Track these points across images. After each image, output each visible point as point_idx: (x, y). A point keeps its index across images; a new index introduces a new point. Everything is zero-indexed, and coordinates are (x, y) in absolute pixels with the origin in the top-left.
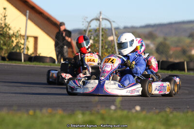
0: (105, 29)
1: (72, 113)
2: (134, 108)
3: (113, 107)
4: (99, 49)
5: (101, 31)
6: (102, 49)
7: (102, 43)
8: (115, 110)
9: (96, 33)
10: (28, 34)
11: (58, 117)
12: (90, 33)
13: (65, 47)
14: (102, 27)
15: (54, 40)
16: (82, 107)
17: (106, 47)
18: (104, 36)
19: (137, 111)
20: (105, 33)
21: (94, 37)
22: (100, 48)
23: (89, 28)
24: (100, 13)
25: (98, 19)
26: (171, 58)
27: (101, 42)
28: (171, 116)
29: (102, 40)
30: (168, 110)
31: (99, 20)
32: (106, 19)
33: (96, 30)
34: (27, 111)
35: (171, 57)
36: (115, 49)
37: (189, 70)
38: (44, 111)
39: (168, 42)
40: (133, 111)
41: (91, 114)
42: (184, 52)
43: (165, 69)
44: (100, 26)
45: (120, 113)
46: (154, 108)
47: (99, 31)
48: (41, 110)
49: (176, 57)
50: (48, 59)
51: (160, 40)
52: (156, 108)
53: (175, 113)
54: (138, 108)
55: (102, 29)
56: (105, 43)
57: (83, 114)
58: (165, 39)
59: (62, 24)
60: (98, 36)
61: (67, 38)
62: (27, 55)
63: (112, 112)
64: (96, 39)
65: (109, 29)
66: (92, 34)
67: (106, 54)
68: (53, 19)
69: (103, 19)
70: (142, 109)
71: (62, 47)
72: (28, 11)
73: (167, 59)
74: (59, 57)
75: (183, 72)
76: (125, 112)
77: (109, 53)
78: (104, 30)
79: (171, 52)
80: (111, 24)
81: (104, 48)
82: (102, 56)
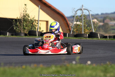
0: (86, 16)
5: (83, 17)
6: (84, 27)
7: (84, 24)
10: (40, 19)
12: (77, 18)
14: (83, 14)
17: (86, 26)
18: (85, 19)
21: (79, 20)
22: (83, 26)
23: (76, 15)
24: (82, 6)
29: (84, 22)
31: (82, 10)
32: (86, 9)
36: (92, 27)
47: (82, 16)
60: (81, 19)
62: (40, 32)
67: (86, 30)
69: (84, 9)
77: (88, 29)
78: (85, 16)
80: (89, 12)
81: (85, 27)
82: (84, 31)
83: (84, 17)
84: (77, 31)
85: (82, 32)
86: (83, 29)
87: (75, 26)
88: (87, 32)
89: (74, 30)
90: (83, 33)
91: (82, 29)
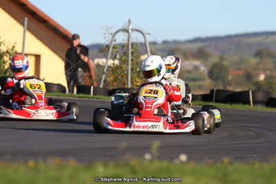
0: (137, 45)
1: (89, 165)
2: (178, 156)
3: (148, 157)
4: (128, 72)
5: (130, 47)
6: (132, 73)
7: (132, 64)
8: (151, 161)
9: (124, 51)
10: (26, 51)
11: (69, 170)
12: (115, 50)
13: (80, 69)
14: (131, 41)
15: (63, 59)
16: (104, 156)
17: (138, 70)
18: (135, 54)
19: (182, 162)
20: (136, 50)
21: (120, 55)
22: (130, 70)
23: (114, 43)
24: (129, 22)
25: (126, 31)
26: (230, 86)
27: (130, 62)
28: (230, 169)
29: (132, 60)
30: (226, 160)
32: (137, 30)
33: (123, 46)
34: (26, 161)
35: (229, 84)
37: (255, 102)
38: (50, 161)
39: (225, 63)
40: (177, 162)
41: (117, 166)
42: (249, 77)
43: (221, 102)
44: (128, 40)
45: (157, 164)
46: (207, 158)
47: (128, 47)
48: (45, 160)
49: (238, 85)
50: (55, 87)
51: (214, 59)
52: (209, 158)
53: (236, 165)
54: (183, 158)
55: (132, 44)
56: (137, 63)
57: (106, 166)
58: (222, 59)
59: (75, 37)
60: (126, 54)
61: (82, 57)
63: (146, 162)
64: (124, 58)
65: (141, 44)
66: (117, 52)
67: (137, 80)
68: (61, 30)
69: (133, 30)
70: (190, 159)
71: (76, 70)
72: (26, 19)
73: (225, 87)
74: (71, 84)
75: (248, 106)
76: (165, 164)
78: (134, 46)
79: (230, 78)
80: (144, 37)
81: (134, 71)
82: (132, 83)
83: (132, 48)
84: (115, 80)
85: (128, 84)
86: (130, 78)
87: (111, 69)
88: (138, 84)
89: (109, 80)
90: (129, 87)
91: (127, 77)
